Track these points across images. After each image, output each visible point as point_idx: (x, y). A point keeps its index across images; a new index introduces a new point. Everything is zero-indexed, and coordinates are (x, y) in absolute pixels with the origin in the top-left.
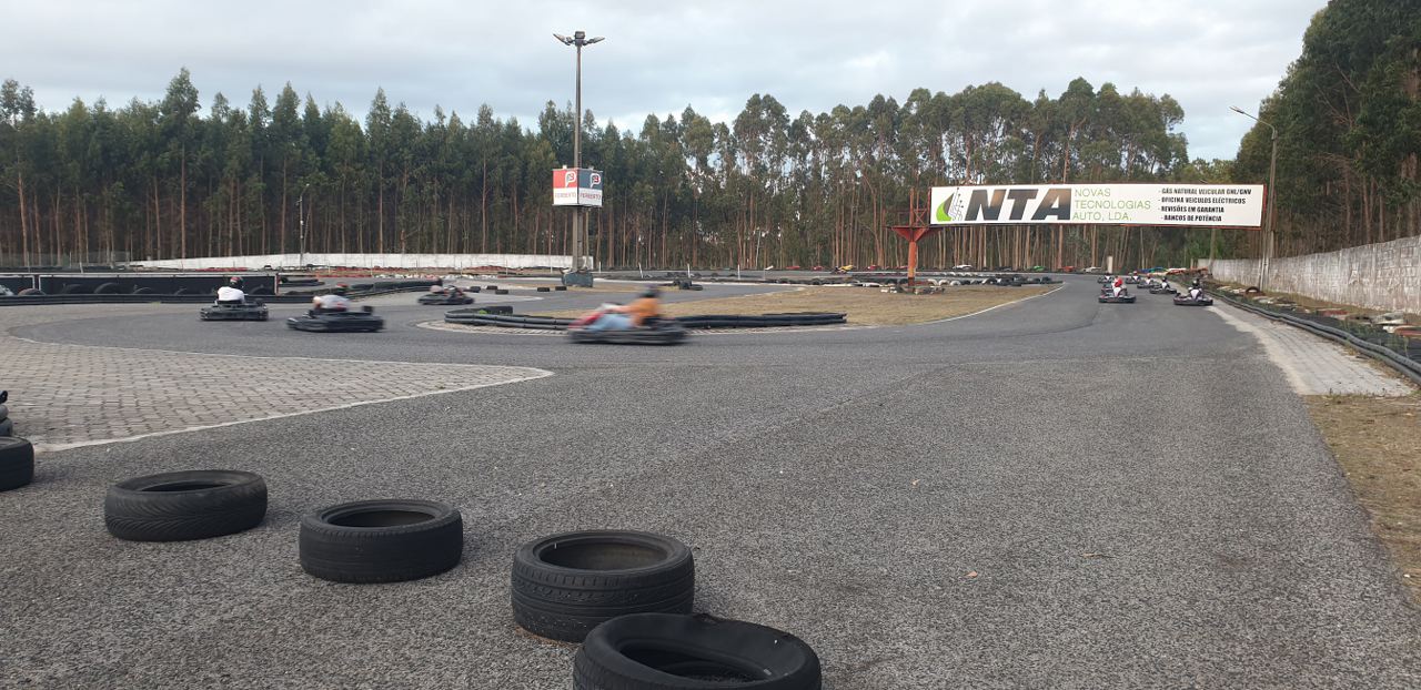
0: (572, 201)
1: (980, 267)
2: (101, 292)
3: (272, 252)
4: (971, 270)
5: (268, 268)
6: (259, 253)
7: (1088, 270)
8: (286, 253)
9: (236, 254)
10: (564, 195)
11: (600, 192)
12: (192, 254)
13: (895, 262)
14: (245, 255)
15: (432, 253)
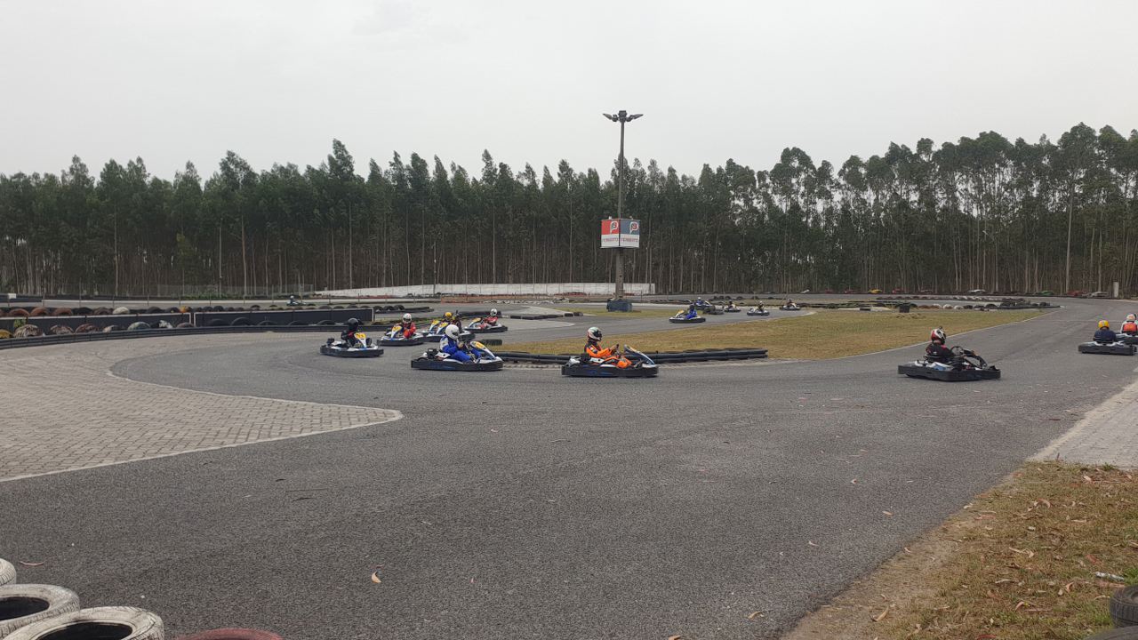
0: (615, 244)
1: (992, 293)
2: (234, 325)
3: (415, 285)
4: (984, 294)
5: (410, 296)
6: (406, 284)
7: (1093, 294)
8: (426, 284)
9: (388, 285)
10: (609, 241)
11: (638, 237)
12: (356, 287)
13: (917, 288)
14: (395, 285)
15: (532, 283)
